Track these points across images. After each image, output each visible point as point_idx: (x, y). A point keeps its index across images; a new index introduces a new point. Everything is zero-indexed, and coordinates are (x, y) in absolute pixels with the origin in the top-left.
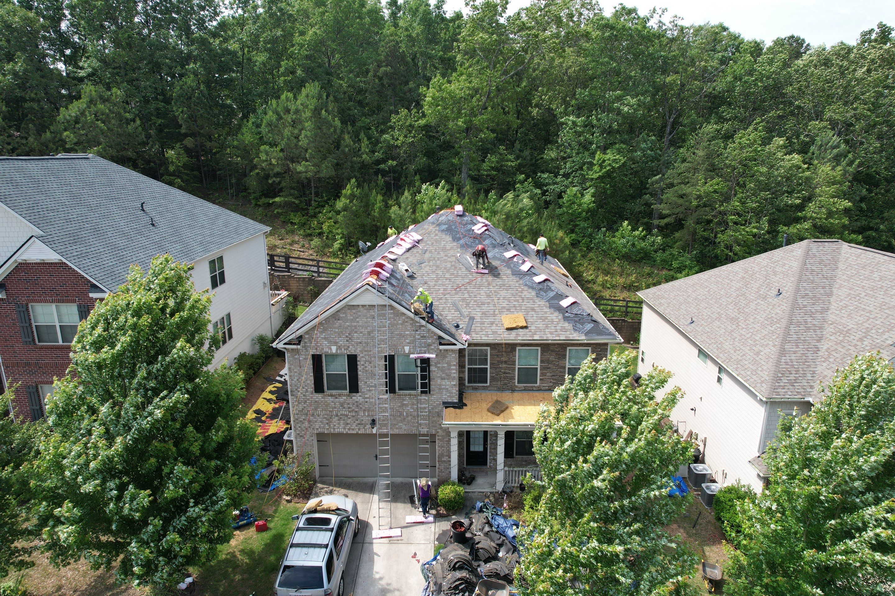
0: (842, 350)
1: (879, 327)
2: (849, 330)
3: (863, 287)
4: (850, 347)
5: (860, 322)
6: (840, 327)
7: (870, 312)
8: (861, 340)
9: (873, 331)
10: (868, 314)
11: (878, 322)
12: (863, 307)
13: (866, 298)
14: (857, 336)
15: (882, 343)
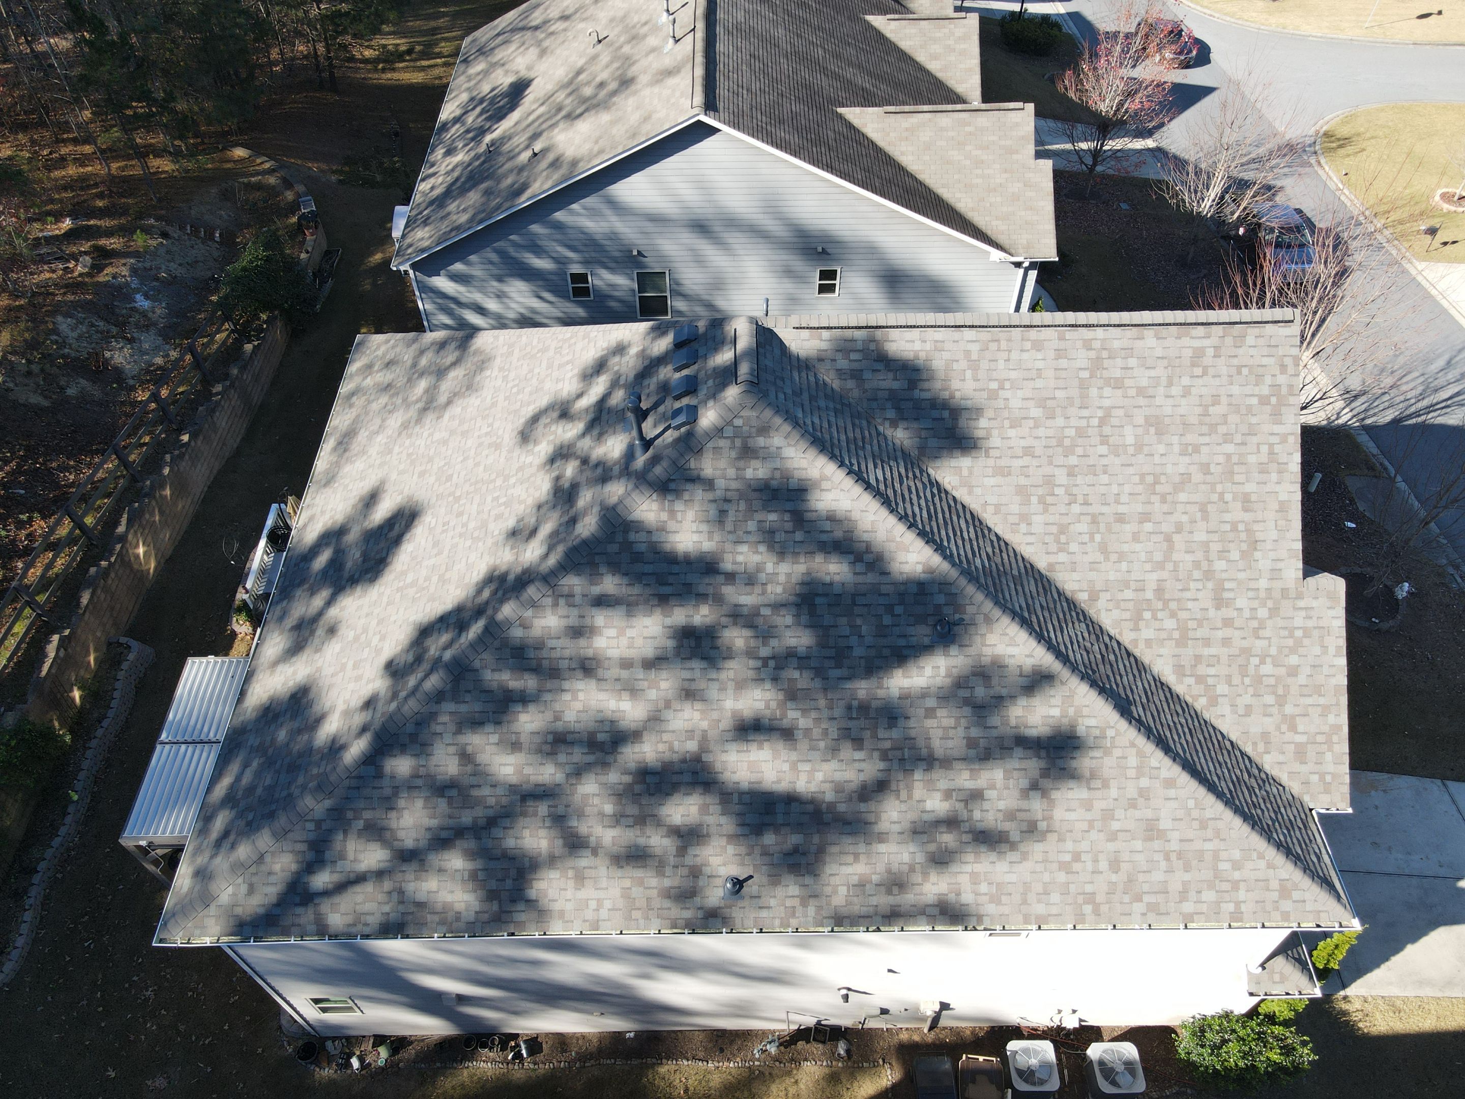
0: (1213, 651)
1: (1215, 547)
2: (1159, 591)
3: (1028, 451)
4: (1220, 634)
5: (1158, 557)
6: (1129, 594)
7: (1145, 517)
8: (1220, 602)
9: (1220, 565)
10: (1148, 527)
11: (1200, 536)
12: (1105, 509)
13: (1079, 480)
14: (1200, 595)
15: (1277, 585)
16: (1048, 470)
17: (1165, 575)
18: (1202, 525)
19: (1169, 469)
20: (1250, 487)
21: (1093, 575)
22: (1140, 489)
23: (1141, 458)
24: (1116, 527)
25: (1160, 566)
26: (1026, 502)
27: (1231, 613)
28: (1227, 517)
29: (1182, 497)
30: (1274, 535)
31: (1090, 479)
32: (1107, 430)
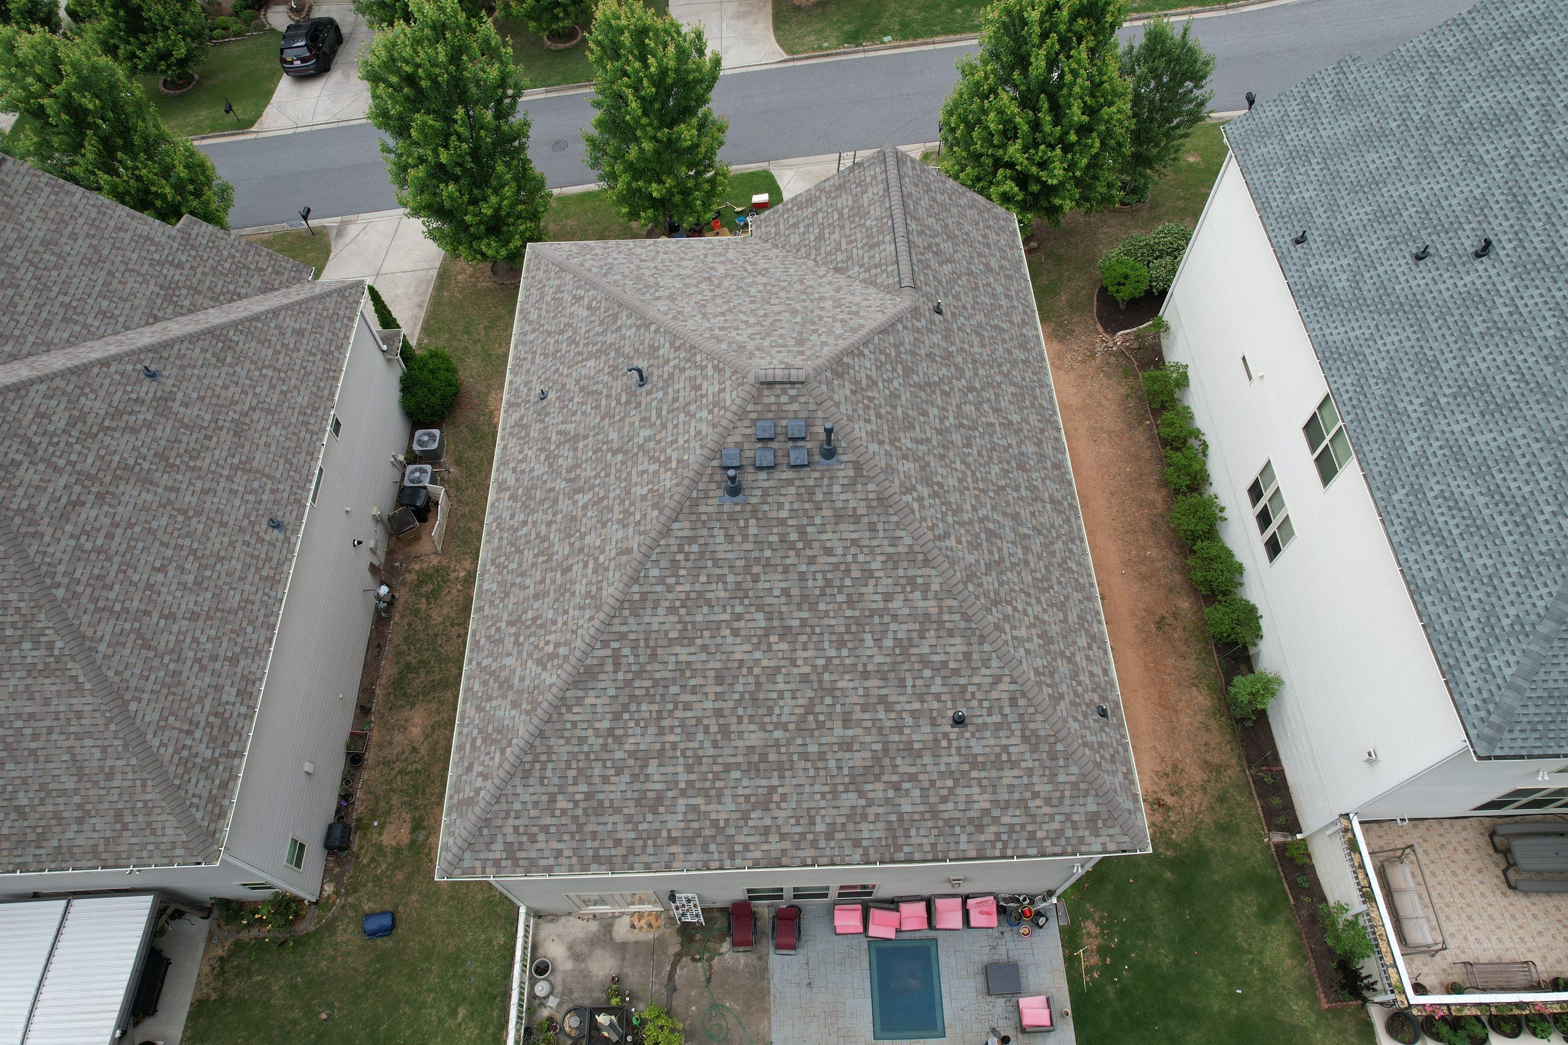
1: (144, 254)
2: (162, 287)
4: (199, 275)
5: (140, 279)
6: (159, 301)
7: (110, 274)
8: (179, 266)
9: (156, 256)
10: (118, 275)
11: (135, 256)
12: (97, 289)
13: (72, 291)
16: (57, 303)
17: (153, 282)
18: (128, 253)
19: (83, 250)
20: (112, 223)
21: (140, 312)
22: (90, 269)
23: (70, 259)
24: (112, 288)
25: (146, 281)
26: (76, 322)
27: (188, 265)
28: (127, 241)
29: (105, 253)
30: (147, 228)
31: (73, 287)
32: (42, 266)
